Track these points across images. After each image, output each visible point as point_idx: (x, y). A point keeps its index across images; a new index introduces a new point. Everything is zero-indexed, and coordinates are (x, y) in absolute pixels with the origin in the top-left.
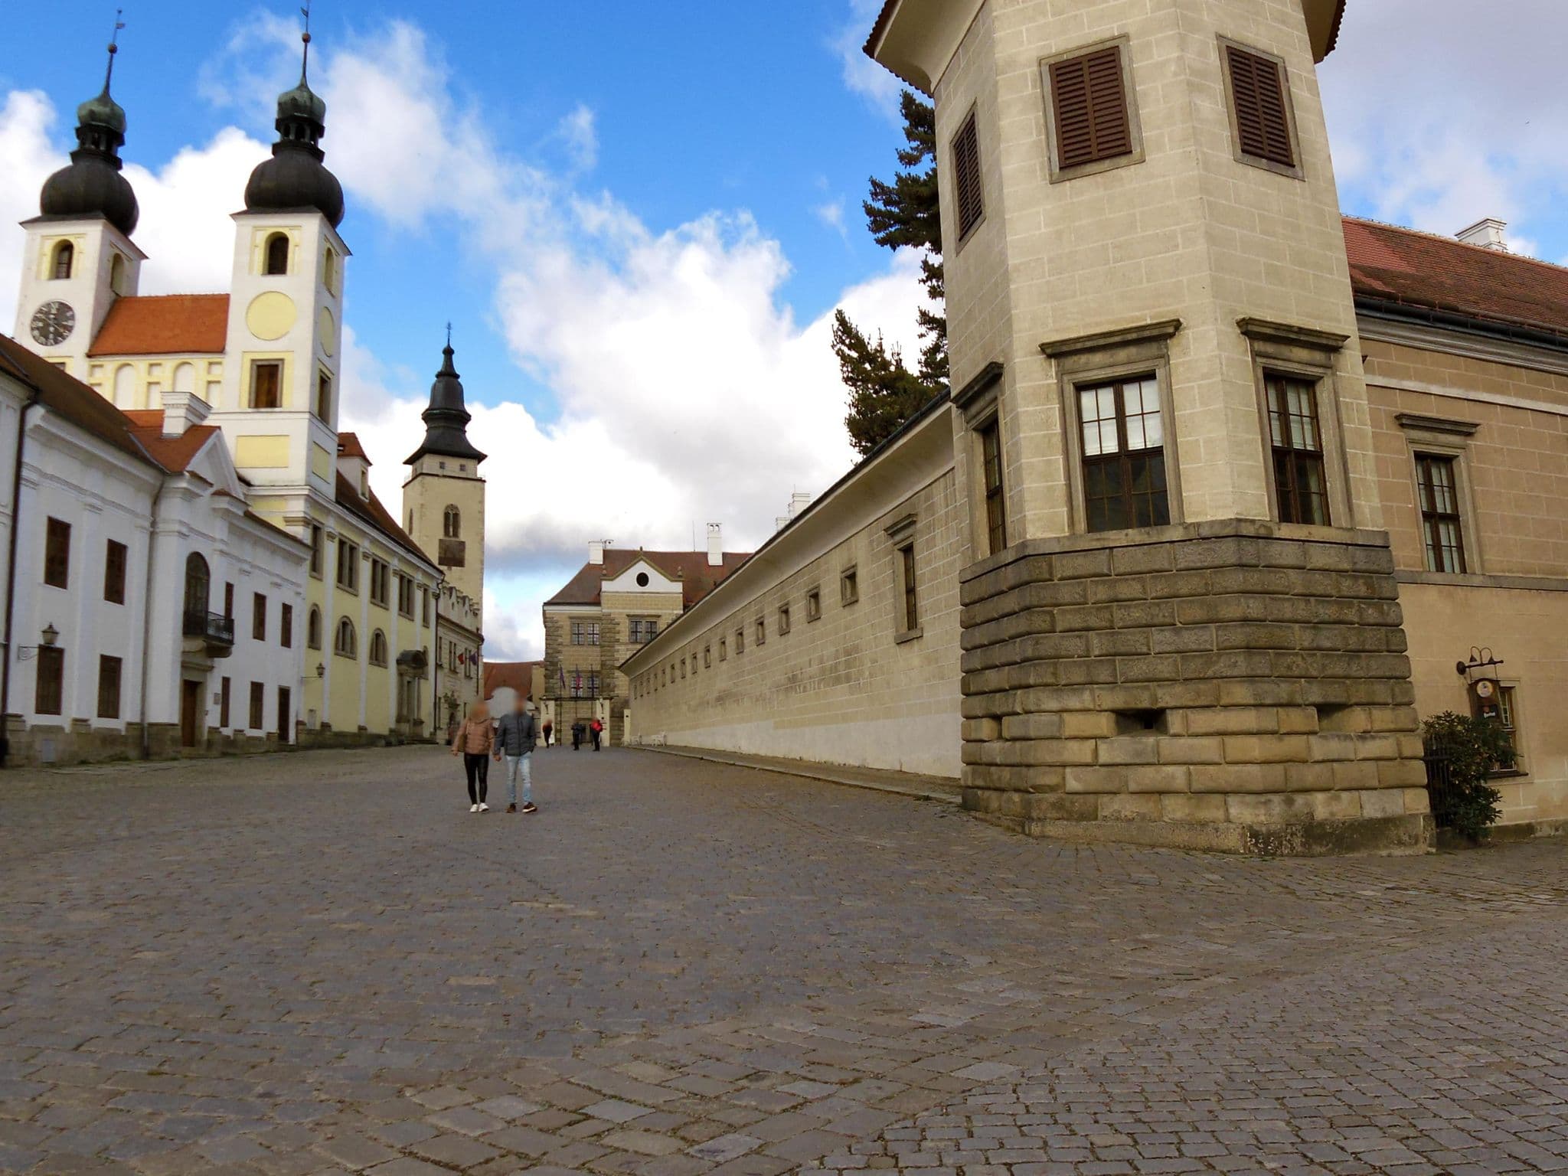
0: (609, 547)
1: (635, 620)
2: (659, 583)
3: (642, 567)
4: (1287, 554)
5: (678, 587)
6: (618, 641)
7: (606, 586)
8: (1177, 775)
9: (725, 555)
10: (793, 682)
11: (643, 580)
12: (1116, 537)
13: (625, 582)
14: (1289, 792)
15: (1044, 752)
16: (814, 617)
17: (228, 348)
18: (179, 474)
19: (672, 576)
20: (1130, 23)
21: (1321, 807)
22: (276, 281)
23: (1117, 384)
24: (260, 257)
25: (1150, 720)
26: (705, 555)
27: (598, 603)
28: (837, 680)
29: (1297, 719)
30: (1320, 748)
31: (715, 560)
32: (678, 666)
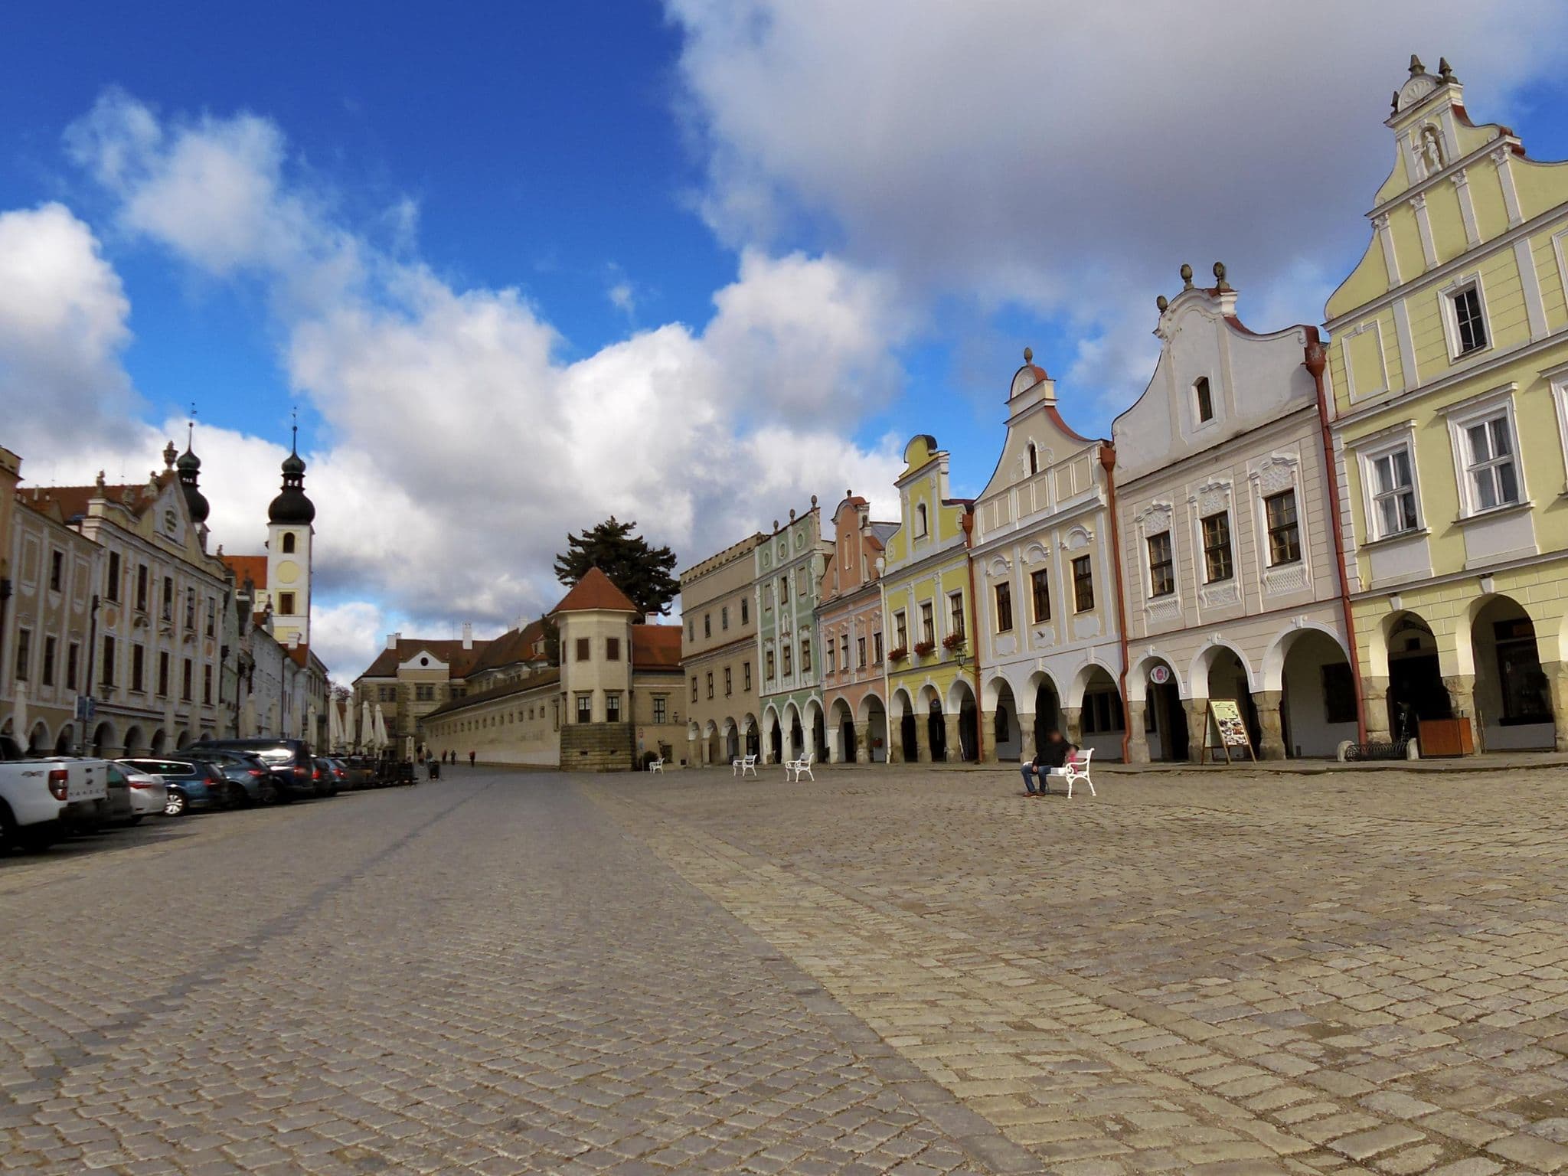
0: (399, 638)
1: (419, 687)
2: (434, 663)
3: (424, 654)
4: (608, 727)
5: (446, 666)
6: (408, 699)
7: (402, 666)
8: (588, 762)
9: (474, 643)
10: (523, 738)
11: (424, 662)
12: (583, 724)
13: (414, 663)
14: (603, 764)
15: (569, 758)
16: (531, 718)
17: (268, 586)
18: (304, 667)
19: (443, 659)
20: (591, 635)
21: (610, 766)
22: (288, 556)
23: (585, 698)
24: (281, 544)
25: (585, 753)
26: (461, 642)
27: (395, 676)
28: (537, 739)
29: (607, 753)
30: (610, 757)
31: (468, 646)
32: (466, 724)
